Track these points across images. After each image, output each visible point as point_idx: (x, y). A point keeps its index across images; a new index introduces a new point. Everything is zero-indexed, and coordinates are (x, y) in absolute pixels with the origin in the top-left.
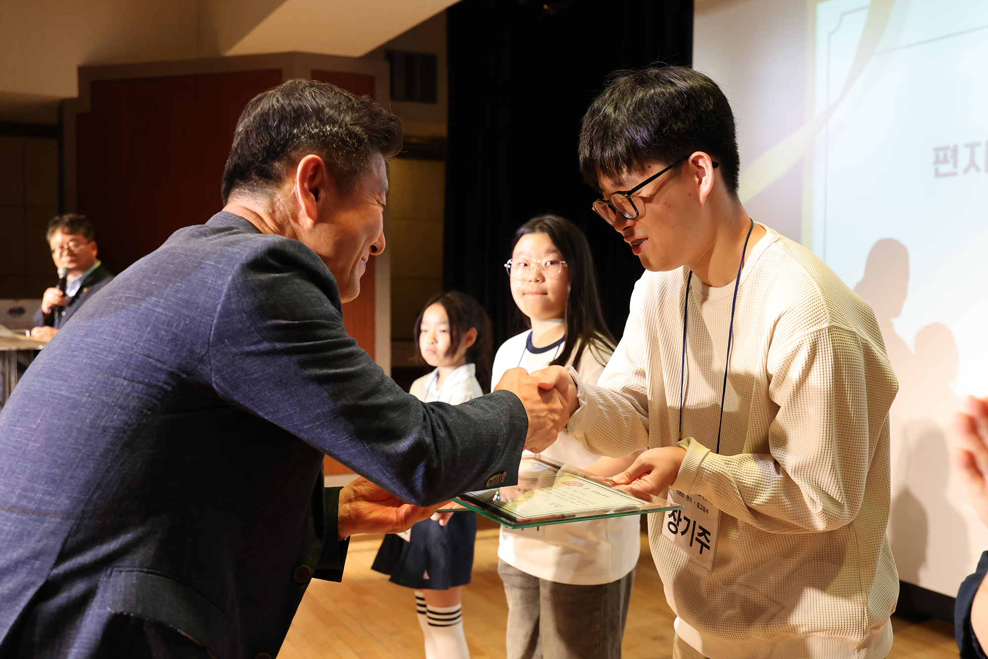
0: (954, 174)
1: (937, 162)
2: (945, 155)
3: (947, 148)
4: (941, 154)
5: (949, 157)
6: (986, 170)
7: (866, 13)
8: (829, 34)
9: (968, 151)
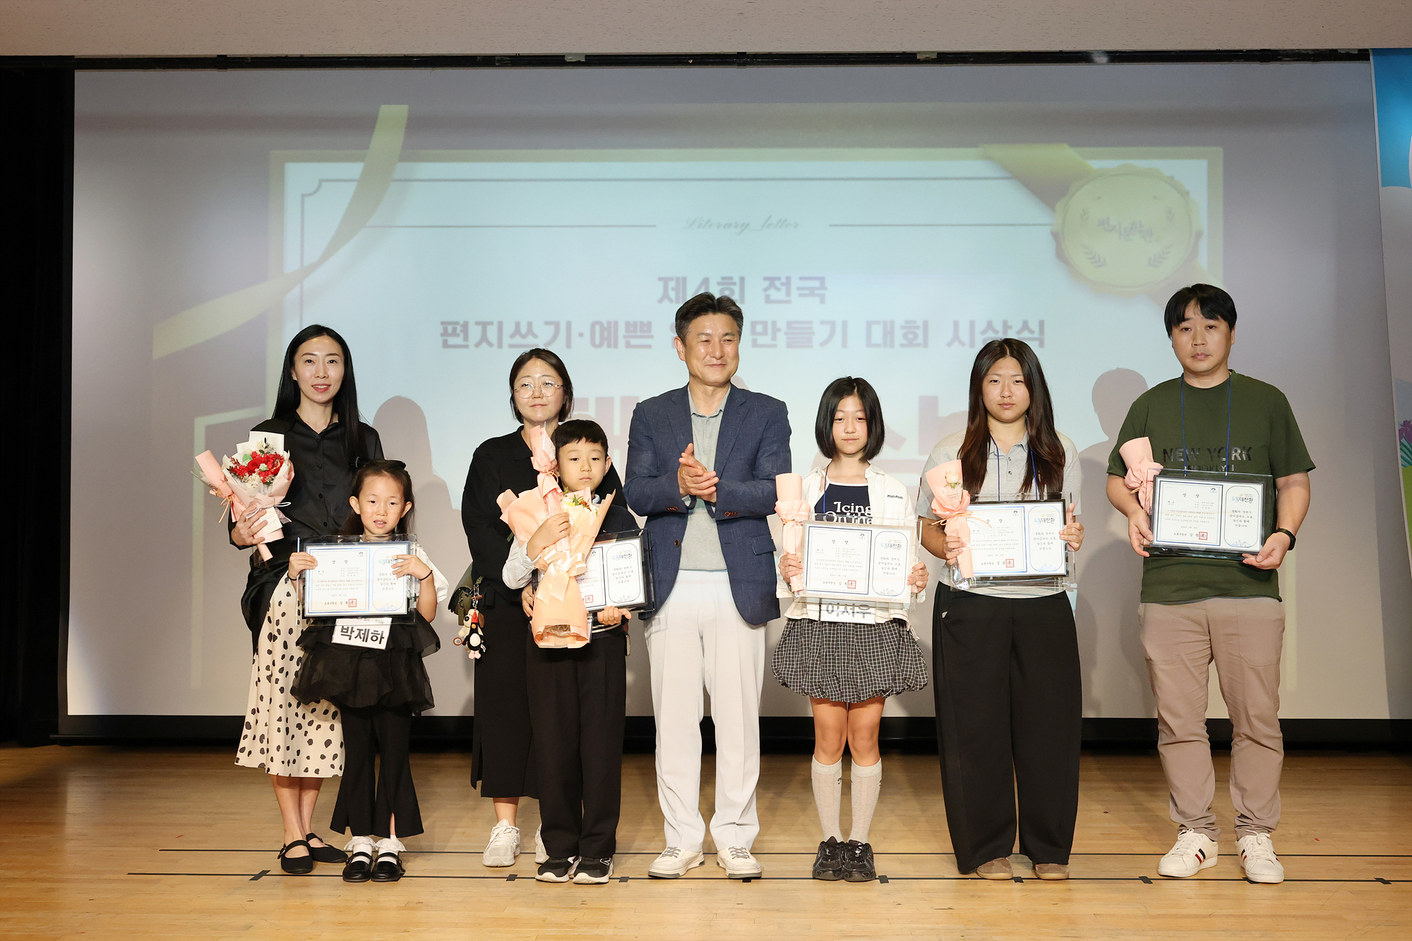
0: (467, 346)
1: (445, 333)
2: (454, 330)
3: (457, 323)
4: (450, 329)
5: (458, 331)
6: (500, 346)
7: (353, 186)
8: (303, 196)
9: (480, 327)
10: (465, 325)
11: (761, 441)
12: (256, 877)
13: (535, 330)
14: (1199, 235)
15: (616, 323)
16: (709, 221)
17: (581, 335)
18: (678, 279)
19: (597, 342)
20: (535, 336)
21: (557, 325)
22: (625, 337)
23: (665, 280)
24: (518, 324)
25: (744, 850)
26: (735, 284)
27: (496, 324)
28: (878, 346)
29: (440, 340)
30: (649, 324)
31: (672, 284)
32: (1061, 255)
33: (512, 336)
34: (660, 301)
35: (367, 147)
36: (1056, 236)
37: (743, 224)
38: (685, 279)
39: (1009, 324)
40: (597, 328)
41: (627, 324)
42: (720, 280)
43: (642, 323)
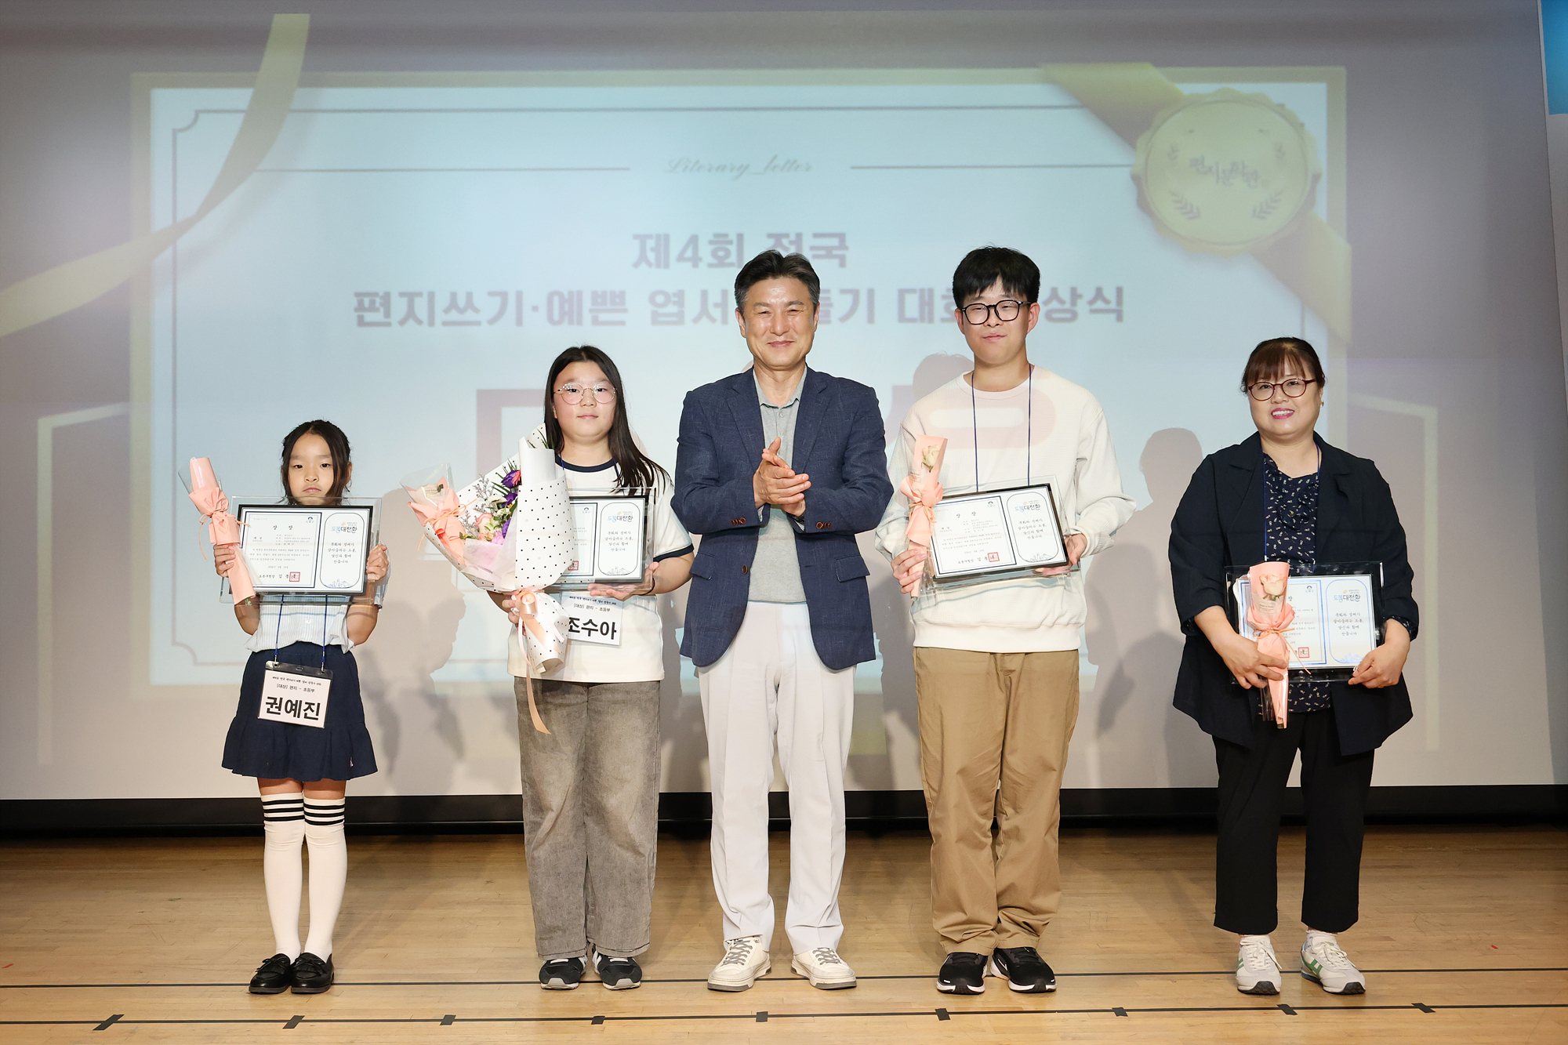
0: (389, 324)
1: (360, 307)
2: (373, 302)
3: (376, 294)
4: (367, 301)
5: (377, 305)
6: (431, 323)
7: (240, 117)
8: (175, 132)
9: (405, 300)
10: (387, 297)
11: (849, 436)
12: (103, 1025)
13: (476, 302)
14: (1316, 178)
15: (580, 293)
16: (698, 162)
17: (535, 308)
18: (658, 237)
19: (556, 317)
20: (476, 310)
21: (504, 296)
22: (591, 311)
23: (642, 239)
24: (454, 296)
25: (832, 953)
26: (731, 242)
27: (425, 296)
28: (913, 320)
29: (355, 315)
30: (622, 295)
31: (651, 243)
32: (1144, 204)
33: (447, 311)
34: (636, 265)
35: (256, 67)
36: (1136, 179)
37: (742, 166)
38: (667, 237)
39: (1079, 291)
40: (556, 299)
41: (595, 295)
42: (712, 238)
43: (613, 293)
